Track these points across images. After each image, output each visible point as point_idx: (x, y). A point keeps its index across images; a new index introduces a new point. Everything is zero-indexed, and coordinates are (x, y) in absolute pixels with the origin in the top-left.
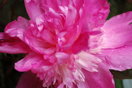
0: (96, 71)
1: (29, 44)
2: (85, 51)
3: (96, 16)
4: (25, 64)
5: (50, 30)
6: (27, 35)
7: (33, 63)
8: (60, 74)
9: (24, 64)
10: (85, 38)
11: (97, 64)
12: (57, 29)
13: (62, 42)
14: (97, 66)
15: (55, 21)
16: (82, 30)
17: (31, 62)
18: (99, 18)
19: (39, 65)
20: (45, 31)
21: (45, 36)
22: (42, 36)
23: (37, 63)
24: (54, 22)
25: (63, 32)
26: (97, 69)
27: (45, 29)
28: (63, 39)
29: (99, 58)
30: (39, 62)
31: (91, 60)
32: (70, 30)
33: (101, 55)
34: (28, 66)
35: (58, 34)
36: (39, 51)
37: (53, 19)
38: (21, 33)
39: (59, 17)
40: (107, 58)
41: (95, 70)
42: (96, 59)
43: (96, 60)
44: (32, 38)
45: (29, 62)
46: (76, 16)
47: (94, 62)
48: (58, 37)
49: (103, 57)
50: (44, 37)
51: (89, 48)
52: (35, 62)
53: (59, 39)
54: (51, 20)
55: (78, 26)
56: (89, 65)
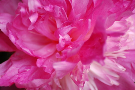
0: (116, 83)
1: (15, 43)
2: (98, 62)
3: (119, 3)
4: (8, 71)
5: (49, 19)
6: (14, 25)
7: (20, 71)
8: (60, 86)
9: (6, 71)
10: (100, 40)
11: (118, 74)
12: (59, 20)
13: (65, 41)
14: (117, 76)
15: (56, 11)
16: (95, 29)
17: (18, 69)
18: (124, 7)
19: (29, 74)
20: (41, 22)
21: (41, 29)
22: (36, 28)
23: (26, 71)
24: (54, 11)
25: (68, 26)
26: (118, 81)
27: (41, 19)
28: (67, 37)
29: (121, 65)
30: (30, 68)
31: (109, 67)
32: (78, 23)
33: (125, 60)
34: (13, 74)
35: (60, 28)
36: (30, 53)
37: (53, 6)
38: (5, 22)
39: (63, 2)
40: (133, 64)
41: (114, 82)
42: (116, 67)
43: (116, 69)
44: (21, 29)
45: (15, 68)
46: (88, 3)
47: (112, 71)
48: (60, 34)
49: (128, 62)
50: (39, 30)
51: (104, 58)
52: (23, 69)
53: (61, 37)
54: (51, 7)
55: (90, 20)
56: (105, 75)
